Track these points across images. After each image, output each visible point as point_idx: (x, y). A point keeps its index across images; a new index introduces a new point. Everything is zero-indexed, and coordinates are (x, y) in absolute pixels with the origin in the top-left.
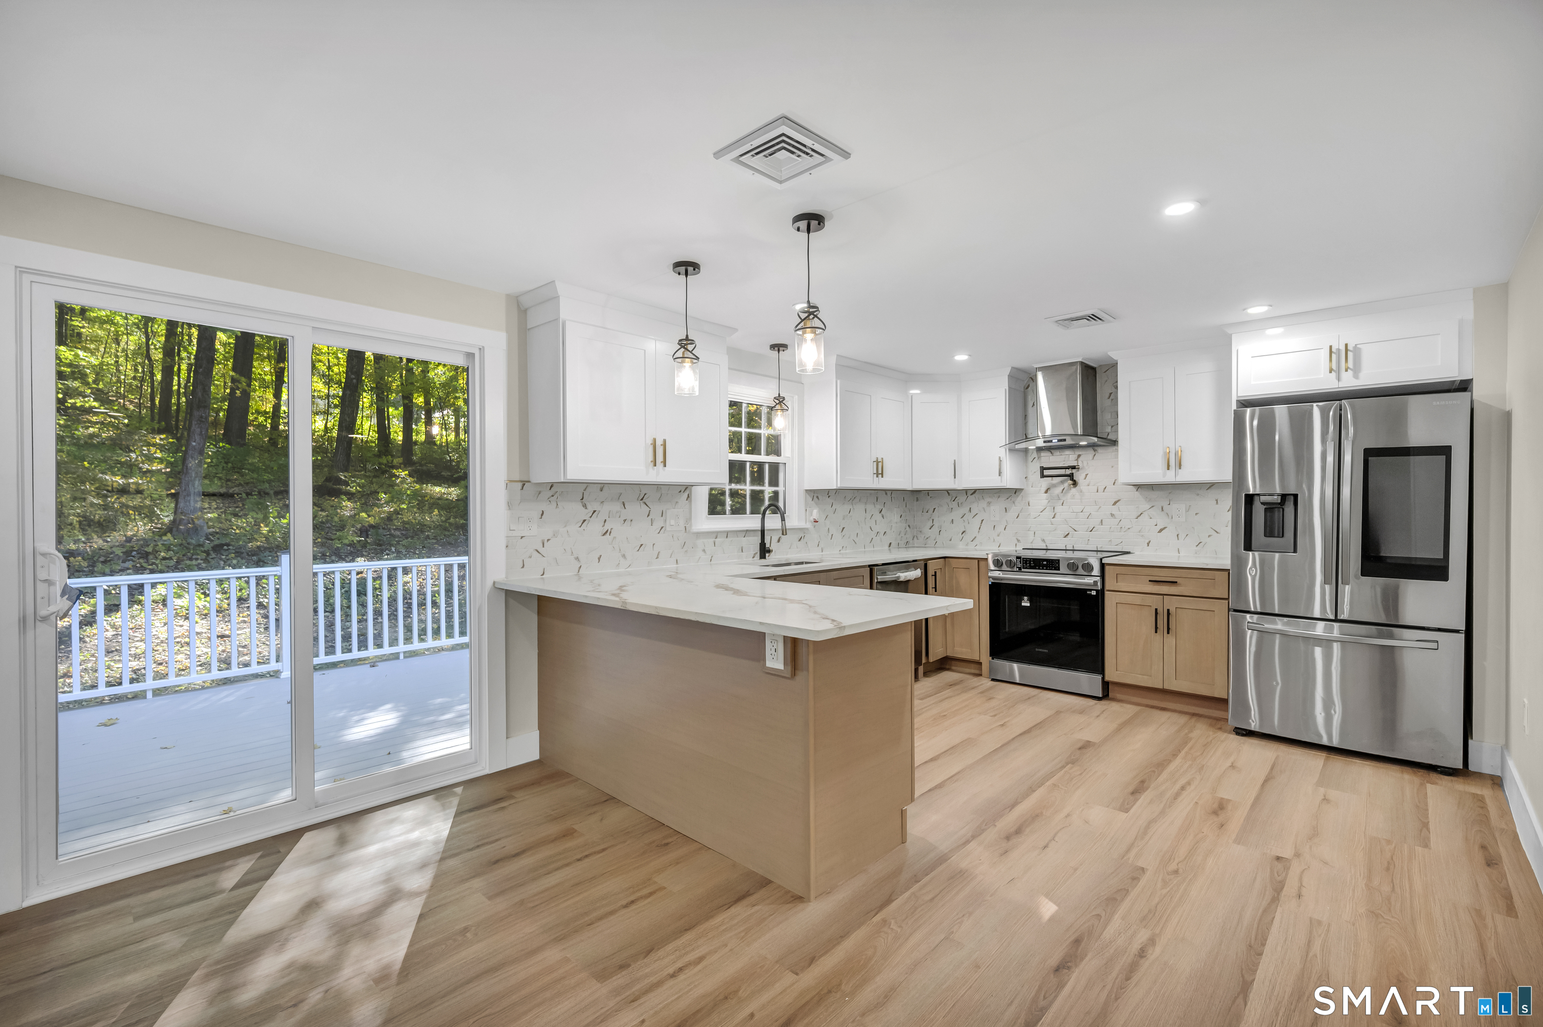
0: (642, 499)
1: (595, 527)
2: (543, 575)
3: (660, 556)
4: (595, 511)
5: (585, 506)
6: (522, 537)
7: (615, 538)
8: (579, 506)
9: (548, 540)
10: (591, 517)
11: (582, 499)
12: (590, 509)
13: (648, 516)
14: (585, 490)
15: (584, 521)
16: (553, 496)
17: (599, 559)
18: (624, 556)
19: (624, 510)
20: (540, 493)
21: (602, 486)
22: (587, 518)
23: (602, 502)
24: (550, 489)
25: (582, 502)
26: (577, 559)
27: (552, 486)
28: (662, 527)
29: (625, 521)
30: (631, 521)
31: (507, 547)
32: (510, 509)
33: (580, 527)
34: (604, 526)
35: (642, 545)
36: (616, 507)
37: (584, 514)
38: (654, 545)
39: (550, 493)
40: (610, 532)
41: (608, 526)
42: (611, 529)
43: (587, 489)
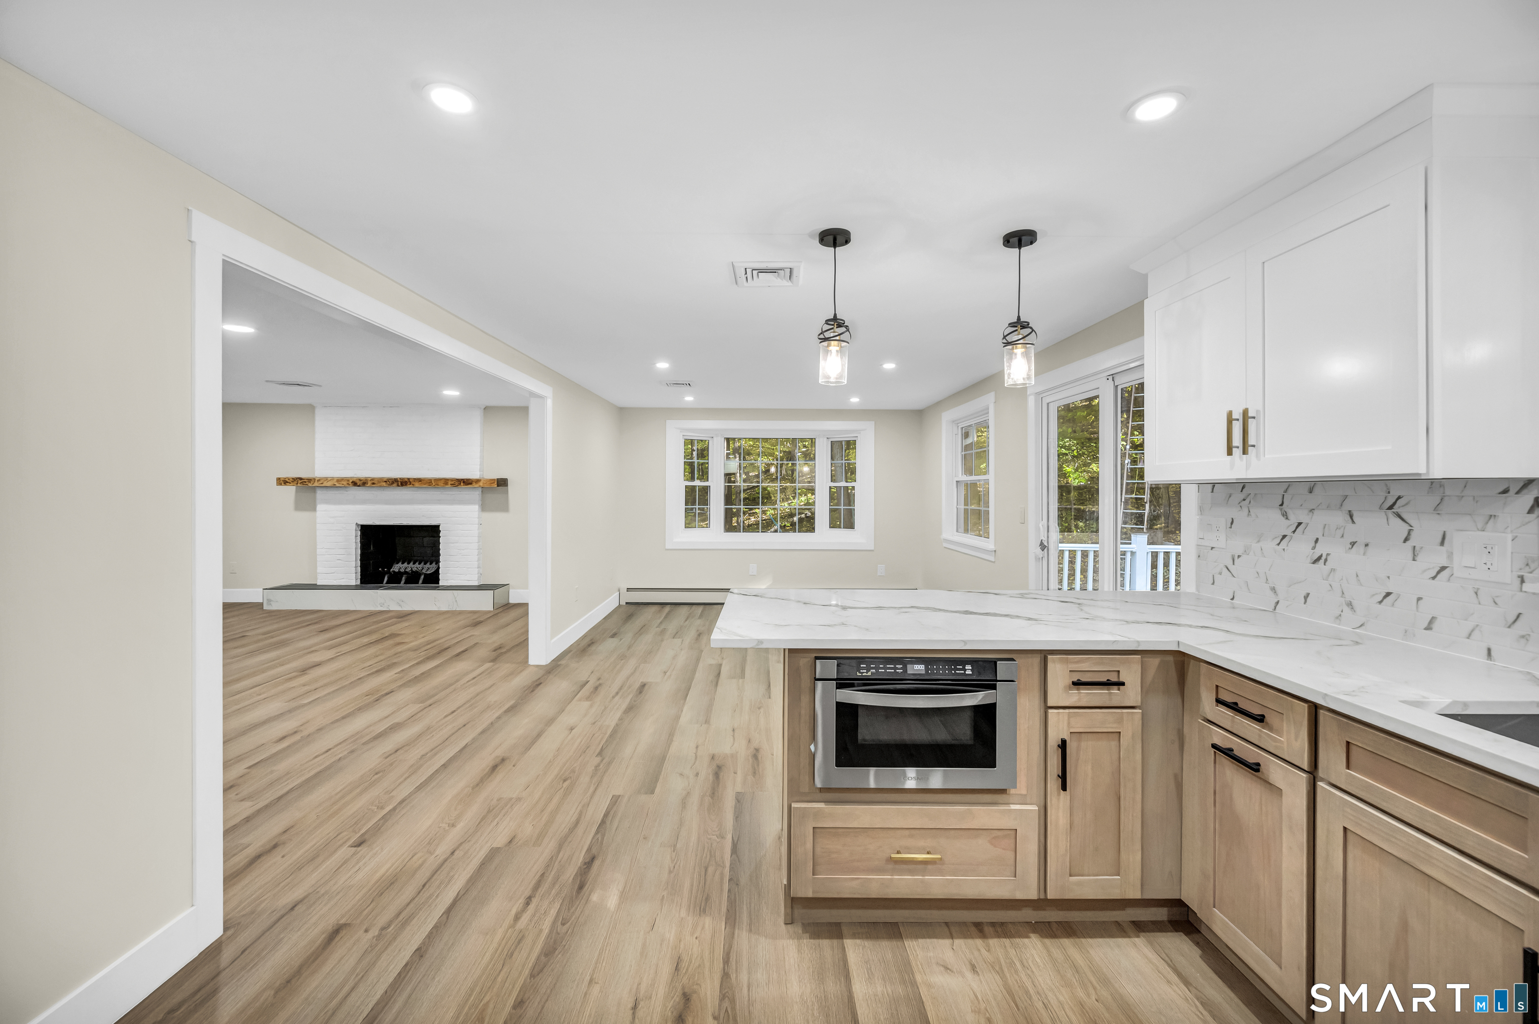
0: (1391, 508)
1: (1301, 547)
2: (1232, 599)
3: (1435, 626)
4: (1300, 524)
5: (1285, 515)
6: (1212, 548)
7: (1333, 570)
8: (1276, 515)
9: (1239, 556)
10: (1294, 532)
11: (1282, 505)
12: (1294, 520)
13: (1406, 540)
14: (1286, 491)
15: (1284, 537)
16: (1244, 500)
17: (1306, 597)
18: (1350, 604)
19: (1350, 525)
20: (1230, 496)
21: (1312, 485)
22: (1288, 532)
23: (1312, 510)
24: (1242, 491)
25: (1281, 510)
26: (1273, 589)
27: (1243, 487)
28: (1443, 568)
29: (1353, 544)
30: (1367, 545)
31: (1199, 556)
32: (1201, 514)
33: (1279, 544)
34: (1314, 548)
35: (1388, 594)
36: (1338, 518)
37: (1284, 526)
38: (1419, 599)
39: (1242, 496)
40: (1326, 560)
41: (1321, 550)
42: (1328, 555)
43: (1289, 491)
